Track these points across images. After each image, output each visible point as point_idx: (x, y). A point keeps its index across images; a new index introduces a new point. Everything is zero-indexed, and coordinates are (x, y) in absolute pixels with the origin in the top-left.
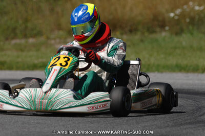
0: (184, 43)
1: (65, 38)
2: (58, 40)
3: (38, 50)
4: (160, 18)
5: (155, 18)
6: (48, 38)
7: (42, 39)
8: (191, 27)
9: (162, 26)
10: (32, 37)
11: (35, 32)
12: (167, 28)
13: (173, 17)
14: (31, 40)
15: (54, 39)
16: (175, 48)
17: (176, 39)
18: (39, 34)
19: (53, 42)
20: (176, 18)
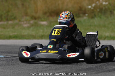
0: (96, 23)
1: (30, 21)
2: (25, 22)
3: (13, 28)
4: (83, 9)
5: (81, 9)
6: (20, 21)
7: (16, 21)
8: (100, 14)
9: (84, 13)
10: (11, 20)
11: (13, 17)
12: (87, 15)
13: (90, 8)
14: (10, 22)
15: (23, 21)
16: (90, 26)
17: (92, 21)
18: (15, 18)
19: (22, 23)
20: (92, 8)
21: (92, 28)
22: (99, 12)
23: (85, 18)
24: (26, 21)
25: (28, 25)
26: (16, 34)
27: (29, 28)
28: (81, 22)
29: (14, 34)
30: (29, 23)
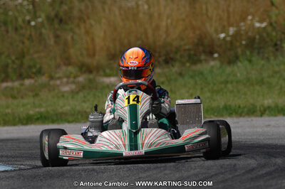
21: (229, 86)
22: (247, 46)
23: (212, 63)
24: (68, 77)
25: (73, 87)
26: (42, 110)
27: (74, 93)
28: (201, 73)
29: (37, 110)
30: (74, 82)
